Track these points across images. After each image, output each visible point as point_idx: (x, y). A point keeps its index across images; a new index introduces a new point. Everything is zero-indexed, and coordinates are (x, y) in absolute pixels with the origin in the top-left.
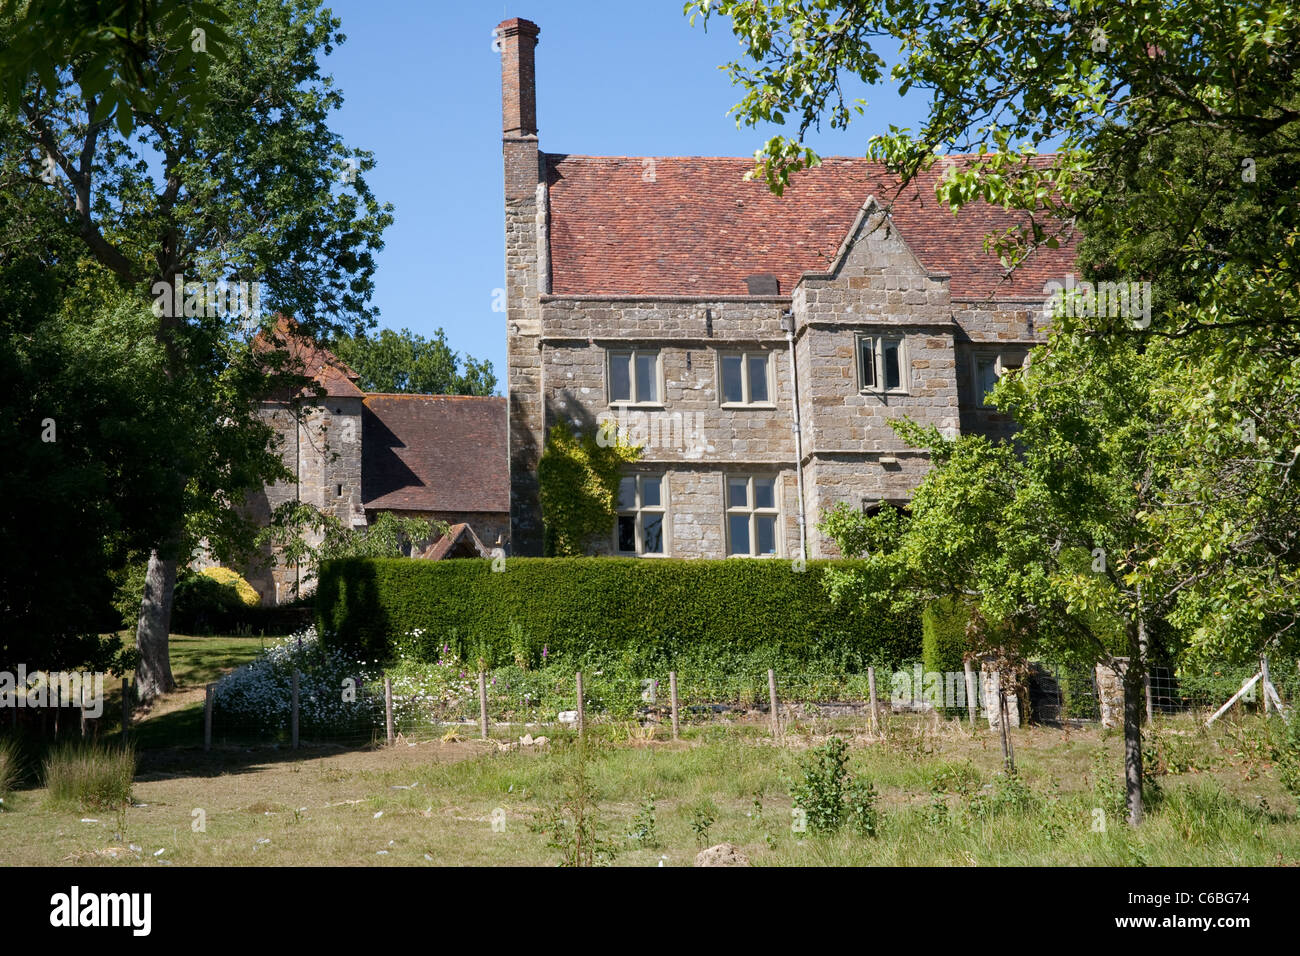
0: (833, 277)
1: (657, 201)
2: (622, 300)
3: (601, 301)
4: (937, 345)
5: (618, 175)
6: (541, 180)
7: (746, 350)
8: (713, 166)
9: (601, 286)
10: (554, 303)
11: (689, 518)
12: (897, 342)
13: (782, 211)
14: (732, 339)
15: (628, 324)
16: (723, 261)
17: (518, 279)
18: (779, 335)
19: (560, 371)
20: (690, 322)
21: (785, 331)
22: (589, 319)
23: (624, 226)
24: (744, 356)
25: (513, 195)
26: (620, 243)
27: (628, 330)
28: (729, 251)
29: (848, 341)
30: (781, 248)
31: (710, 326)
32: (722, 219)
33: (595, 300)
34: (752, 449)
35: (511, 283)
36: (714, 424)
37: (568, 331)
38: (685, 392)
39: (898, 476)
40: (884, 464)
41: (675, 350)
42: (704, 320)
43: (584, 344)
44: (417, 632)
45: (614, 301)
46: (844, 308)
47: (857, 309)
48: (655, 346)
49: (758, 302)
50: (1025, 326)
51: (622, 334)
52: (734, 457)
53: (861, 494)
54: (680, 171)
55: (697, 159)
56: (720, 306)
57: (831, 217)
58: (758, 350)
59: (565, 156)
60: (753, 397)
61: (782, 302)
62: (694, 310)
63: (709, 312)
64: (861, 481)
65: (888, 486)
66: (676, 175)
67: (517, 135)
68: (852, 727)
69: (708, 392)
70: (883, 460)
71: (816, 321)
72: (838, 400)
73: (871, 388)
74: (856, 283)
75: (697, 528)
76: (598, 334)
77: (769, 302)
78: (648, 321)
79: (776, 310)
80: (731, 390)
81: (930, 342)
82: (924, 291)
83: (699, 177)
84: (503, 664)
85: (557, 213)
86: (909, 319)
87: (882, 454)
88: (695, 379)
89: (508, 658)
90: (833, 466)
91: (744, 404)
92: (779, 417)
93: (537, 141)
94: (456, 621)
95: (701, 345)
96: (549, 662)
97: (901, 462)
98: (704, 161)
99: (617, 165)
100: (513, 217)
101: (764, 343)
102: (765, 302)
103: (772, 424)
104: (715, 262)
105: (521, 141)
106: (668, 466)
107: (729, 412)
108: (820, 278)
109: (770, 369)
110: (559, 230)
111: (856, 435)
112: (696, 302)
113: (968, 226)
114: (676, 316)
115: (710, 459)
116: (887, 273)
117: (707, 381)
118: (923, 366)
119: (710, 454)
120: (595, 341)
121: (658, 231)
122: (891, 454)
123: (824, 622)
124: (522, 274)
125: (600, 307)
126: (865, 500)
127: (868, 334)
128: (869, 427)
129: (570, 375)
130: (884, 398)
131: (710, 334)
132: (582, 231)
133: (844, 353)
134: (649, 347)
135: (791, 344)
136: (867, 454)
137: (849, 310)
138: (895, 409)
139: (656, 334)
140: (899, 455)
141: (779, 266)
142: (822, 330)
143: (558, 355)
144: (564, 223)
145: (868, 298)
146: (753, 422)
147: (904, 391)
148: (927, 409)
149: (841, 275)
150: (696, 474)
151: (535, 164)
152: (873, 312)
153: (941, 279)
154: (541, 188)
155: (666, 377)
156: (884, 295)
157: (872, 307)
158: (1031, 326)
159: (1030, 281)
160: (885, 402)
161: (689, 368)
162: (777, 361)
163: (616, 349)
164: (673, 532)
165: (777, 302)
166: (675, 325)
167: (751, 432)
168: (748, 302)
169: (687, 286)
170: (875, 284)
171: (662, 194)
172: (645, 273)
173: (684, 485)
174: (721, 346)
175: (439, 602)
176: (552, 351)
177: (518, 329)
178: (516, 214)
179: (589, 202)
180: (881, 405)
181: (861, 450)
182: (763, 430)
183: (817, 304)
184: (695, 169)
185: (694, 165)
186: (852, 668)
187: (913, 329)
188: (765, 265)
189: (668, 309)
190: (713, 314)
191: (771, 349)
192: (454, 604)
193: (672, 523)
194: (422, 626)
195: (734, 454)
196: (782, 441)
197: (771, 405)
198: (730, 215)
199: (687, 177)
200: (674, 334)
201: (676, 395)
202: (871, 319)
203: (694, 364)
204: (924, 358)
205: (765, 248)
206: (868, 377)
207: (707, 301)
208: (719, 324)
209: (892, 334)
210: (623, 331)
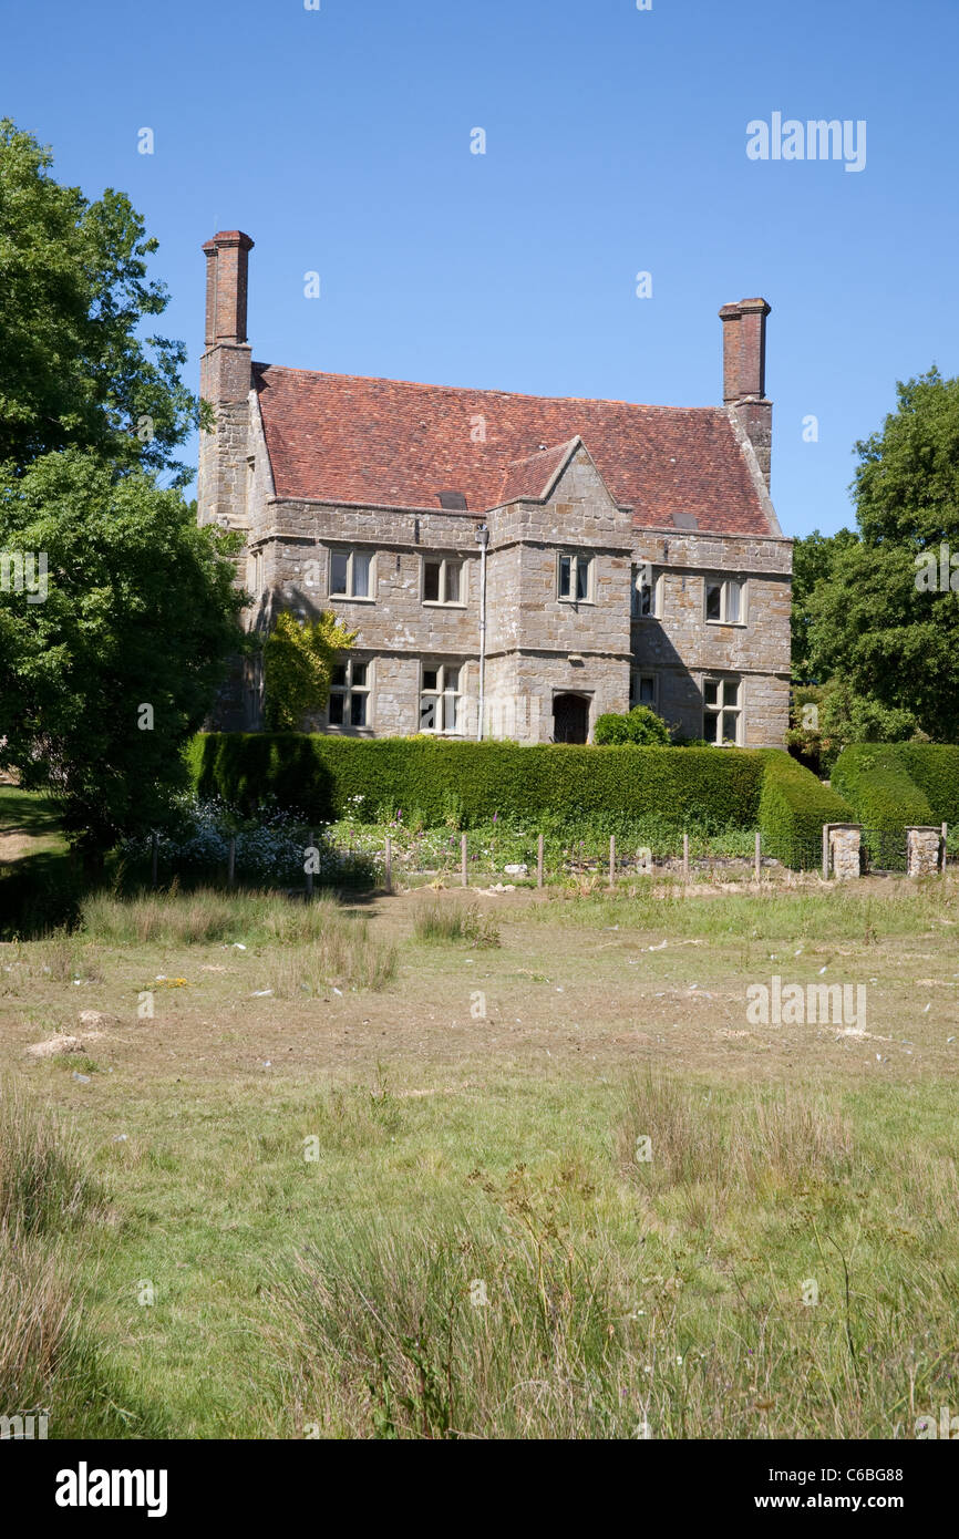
0: (543, 503)
1: (354, 416)
2: (345, 506)
3: (327, 505)
4: (619, 566)
5: (316, 388)
6: (252, 387)
7: (446, 557)
8: (400, 388)
9: (316, 491)
10: (286, 504)
11: (390, 697)
12: (588, 561)
13: (458, 436)
14: (435, 547)
15: (350, 528)
16: (416, 477)
17: (227, 476)
18: (473, 546)
19: (289, 565)
20: (400, 530)
21: (479, 543)
22: (316, 521)
23: (328, 436)
24: (444, 562)
25: (226, 398)
26: (328, 452)
27: (349, 533)
28: (420, 468)
29: (552, 557)
30: (462, 468)
31: (417, 534)
32: (410, 438)
33: (323, 505)
34: (445, 641)
35: (221, 479)
36: (416, 619)
37: (297, 530)
38: (394, 590)
39: (581, 671)
40: (570, 661)
41: (388, 553)
42: (413, 529)
43: (311, 542)
44: (359, 798)
45: (339, 506)
46: (550, 529)
47: (560, 532)
48: (371, 548)
49: (459, 516)
50: (662, 551)
51: (344, 536)
52: (430, 648)
53: (552, 685)
54: (370, 390)
55: (383, 380)
56: (427, 517)
57: (499, 444)
58: (455, 558)
59: (268, 366)
60: (448, 597)
61: (477, 518)
62: (405, 519)
63: (417, 522)
64: (553, 674)
65: (573, 679)
66: (367, 394)
67: (232, 342)
68: (742, 878)
69: (412, 591)
70: (570, 657)
71: (527, 539)
72: (540, 607)
73: (565, 598)
74: (561, 509)
75: (396, 706)
76: (323, 535)
77: (467, 517)
78: (370, 526)
79: (472, 524)
80: (430, 591)
81: (614, 563)
82: (612, 519)
83: (388, 398)
84: (436, 826)
85: (269, 420)
86: (600, 543)
87: (571, 653)
88: (402, 580)
89: (439, 821)
90: (533, 661)
91: (440, 602)
92: (468, 615)
93: (250, 350)
94: (392, 791)
95: (410, 550)
96: (478, 825)
97: (584, 659)
98: (390, 383)
99: (314, 379)
100: (225, 419)
101: (462, 552)
102: (464, 516)
103: (463, 621)
104: (410, 477)
105: (236, 349)
106: (376, 653)
107: (429, 609)
108: (534, 502)
109: (464, 573)
110: (272, 435)
111: (551, 636)
112: (407, 512)
113: (606, 462)
114: (390, 524)
115: (411, 649)
116: (586, 502)
117: (412, 581)
118: (608, 581)
119: (411, 644)
120: (321, 541)
121: (357, 443)
122: (577, 653)
123: (691, 797)
124: (232, 472)
125: (326, 510)
126: (554, 690)
127: (568, 552)
128: (562, 630)
129: (297, 569)
130: (576, 606)
131: (418, 542)
132: (293, 438)
133: (547, 567)
134: (366, 549)
135: (483, 555)
136: (560, 652)
137: (554, 531)
138: (583, 616)
139: (372, 538)
140: (584, 654)
141: (463, 484)
142: (533, 547)
143: (288, 550)
144: (275, 428)
145: (569, 523)
146: (447, 619)
147: (590, 602)
148: (608, 618)
149: (550, 502)
150: (398, 661)
151: (248, 371)
152: (573, 535)
153: (627, 511)
154: (253, 395)
155: (379, 576)
156: (582, 520)
157: (572, 530)
158: (667, 552)
159: (659, 514)
160: (576, 611)
161: (398, 570)
162: (470, 568)
163: (338, 548)
164: (376, 709)
165: (473, 517)
166: (389, 531)
167: (444, 628)
168: (450, 516)
169: (390, 496)
170: (576, 512)
171: (358, 410)
172: (352, 482)
173: (388, 669)
174: (425, 552)
175: (376, 773)
176: (283, 546)
177: (228, 523)
178: (229, 416)
179: (294, 411)
180: (573, 612)
181: (555, 649)
182: (454, 626)
183: (529, 524)
184: (383, 390)
185: (382, 385)
186: (712, 833)
187: (602, 551)
188: (452, 483)
189: (384, 517)
190: (421, 524)
191: (466, 558)
192: (390, 777)
193: (376, 701)
194: (360, 793)
195: (430, 645)
196: (470, 636)
197: (462, 606)
198: (417, 435)
199: (377, 397)
200: (388, 539)
201: (385, 592)
202: (571, 541)
203: (403, 566)
204: (609, 576)
205: (449, 468)
206: (565, 589)
207: (417, 512)
208: (424, 532)
209: (585, 554)
210: (345, 533)
